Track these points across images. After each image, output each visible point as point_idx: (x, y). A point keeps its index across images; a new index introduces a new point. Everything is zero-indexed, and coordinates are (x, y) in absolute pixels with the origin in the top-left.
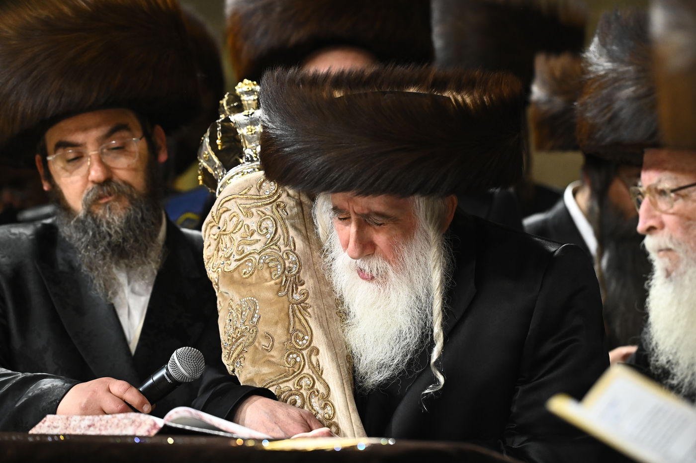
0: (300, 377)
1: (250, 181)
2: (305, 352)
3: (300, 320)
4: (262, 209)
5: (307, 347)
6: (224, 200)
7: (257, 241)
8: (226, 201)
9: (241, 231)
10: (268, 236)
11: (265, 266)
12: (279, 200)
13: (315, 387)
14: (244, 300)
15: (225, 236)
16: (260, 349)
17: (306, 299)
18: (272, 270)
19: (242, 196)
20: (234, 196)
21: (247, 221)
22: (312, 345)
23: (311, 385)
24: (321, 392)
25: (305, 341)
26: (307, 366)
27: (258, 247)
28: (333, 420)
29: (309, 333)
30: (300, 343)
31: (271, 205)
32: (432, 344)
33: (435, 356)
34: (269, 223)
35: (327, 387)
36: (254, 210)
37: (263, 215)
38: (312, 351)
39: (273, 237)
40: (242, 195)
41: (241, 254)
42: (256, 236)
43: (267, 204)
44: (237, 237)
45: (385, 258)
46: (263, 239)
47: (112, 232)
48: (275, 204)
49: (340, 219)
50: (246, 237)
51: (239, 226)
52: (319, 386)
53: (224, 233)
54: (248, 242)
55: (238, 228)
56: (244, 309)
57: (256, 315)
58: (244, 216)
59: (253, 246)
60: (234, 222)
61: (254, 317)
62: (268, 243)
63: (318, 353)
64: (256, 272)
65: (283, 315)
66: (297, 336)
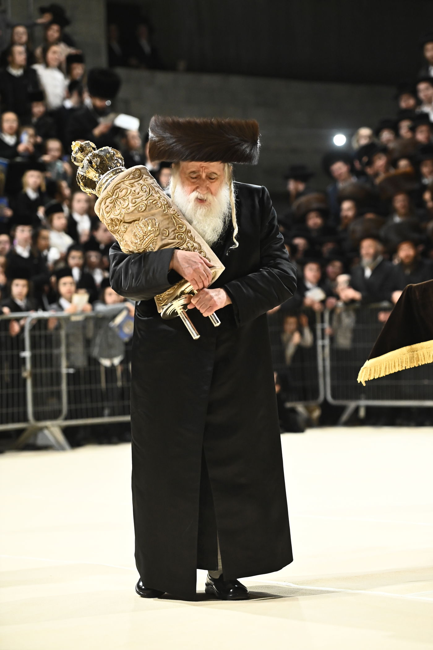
0: (186, 243)
2: (185, 233)
3: (178, 221)
4: (139, 182)
5: (185, 231)
6: (116, 184)
10: (147, 192)
11: (152, 204)
12: (144, 178)
14: (146, 219)
15: (118, 200)
17: (176, 213)
18: (156, 205)
20: (122, 181)
21: (133, 189)
23: (192, 245)
24: (197, 247)
25: (183, 229)
26: (187, 238)
27: (144, 198)
29: (184, 225)
31: (141, 180)
34: (144, 187)
35: (199, 244)
36: (135, 183)
37: (140, 185)
38: (188, 232)
39: (149, 193)
41: (135, 203)
42: (141, 194)
43: (139, 180)
44: (130, 197)
46: (145, 195)
52: (195, 245)
53: (118, 198)
54: (137, 197)
56: (149, 222)
57: (157, 223)
58: (131, 187)
59: (141, 198)
60: (124, 191)
61: (155, 224)
62: (148, 195)
63: (190, 232)
64: (147, 207)
65: (170, 220)
66: (179, 227)
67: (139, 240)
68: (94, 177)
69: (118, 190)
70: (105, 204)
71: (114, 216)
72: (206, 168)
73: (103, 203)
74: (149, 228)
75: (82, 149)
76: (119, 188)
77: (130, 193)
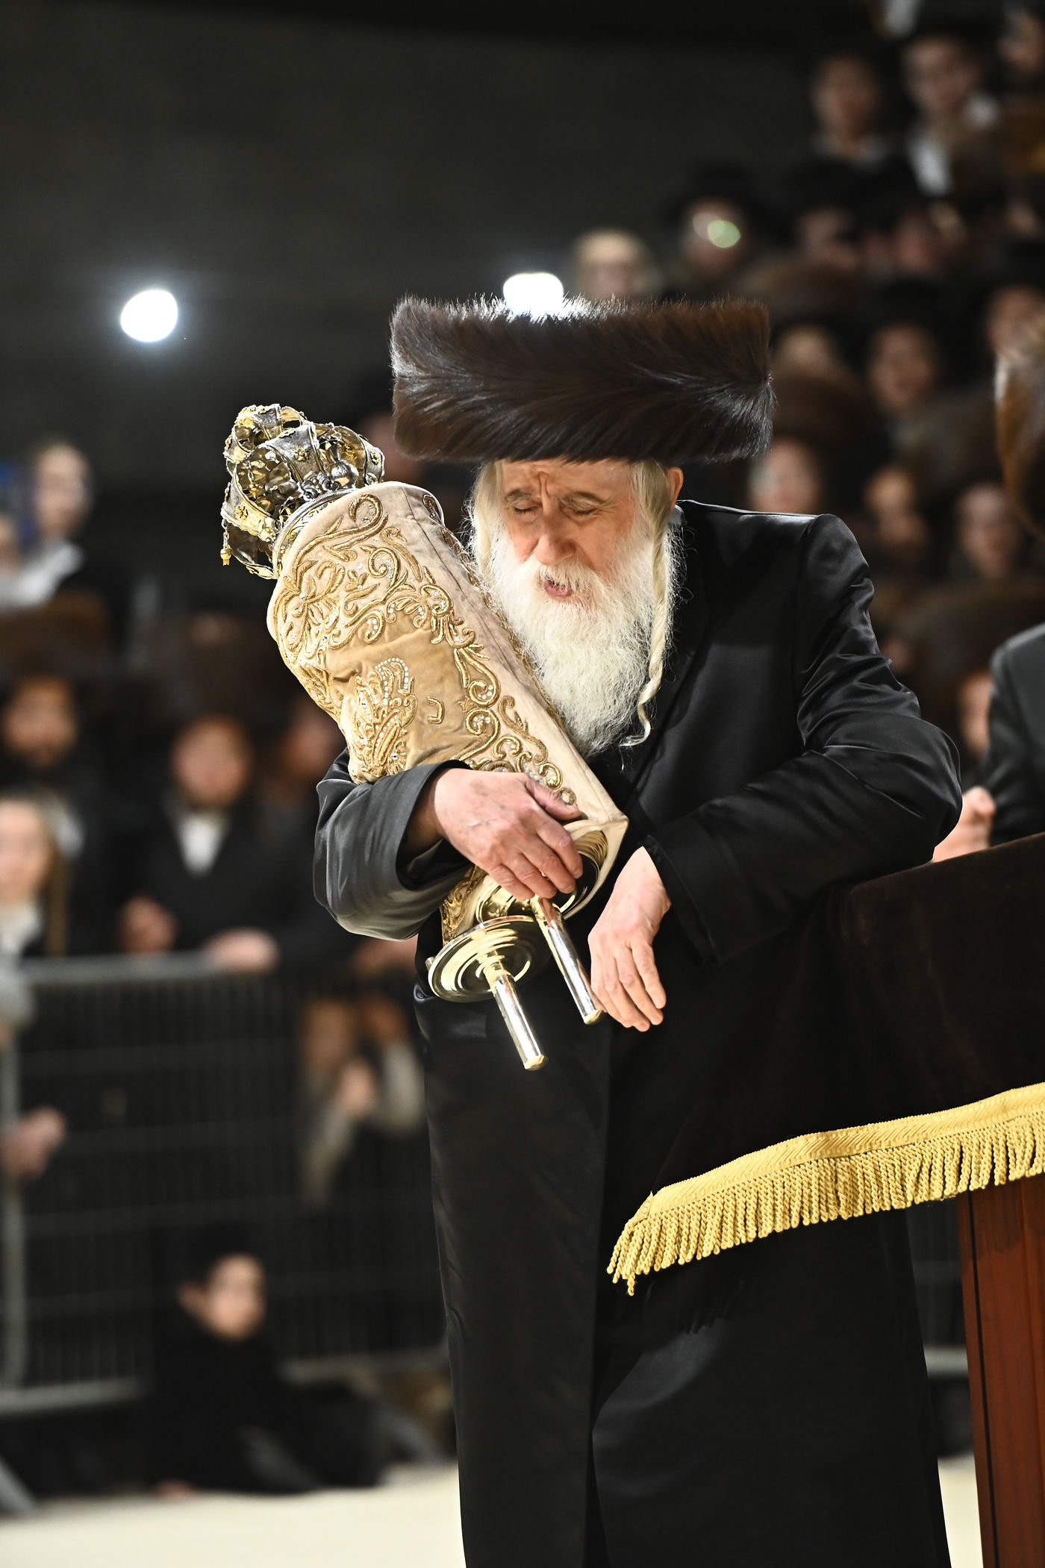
0: (498, 742)
1: (336, 510)
2: (494, 708)
3: (474, 667)
4: (368, 542)
5: (496, 700)
6: (302, 552)
7: (375, 587)
8: (307, 552)
9: (344, 583)
10: (389, 576)
11: (400, 615)
12: (386, 526)
13: (524, 749)
14: (379, 666)
15: (316, 604)
16: (426, 722)
17: (474, 639)
18: (412, 616)
19: (331, 536)
20: (318, 540)
21: (350, 566)
22: (502, 695)
23: (518, 748)
24: (534, 755)
25: (489, 694)
26: (503, 726)
27: (380, 594)
28: (562, 786)
29: (493, 680)
30: (484, 697)
31: (378, 535)
34: (384, 558)
35: (541, 744)
36: (355, 548)
37: (372, 550)
38: (505, 702)
39: (397, 575)
40: (331, 533)
41: (354, 613)
42: (371, 581)
43: (373, 535)
44: (341, 594)
45: (589, 565)
46: (384, 582)
48: (384, 531)
49: (519, 512)
50: (357, 588)
51: (340, 577)
52: (529, 747)
53: (313, 599)
54: (361, 593)
55: (338, 581)
56: (384, 678)
57: (406, 680)
58: (343, 560)
59: (372, 595)
60: (327, 575)
61: (403, 683)
62: (392, 584)
63: (513, 704)
64: (387, 628)
65: (448, 667)
66: (477, 689)
67: (366, 740)
68: (260, 529)
69: (311, 572)
70: (285, 621)
71: (305, 660)
72: (551, 479)
73: (281, 617)
76: (311, 563)
77: (342, 580)
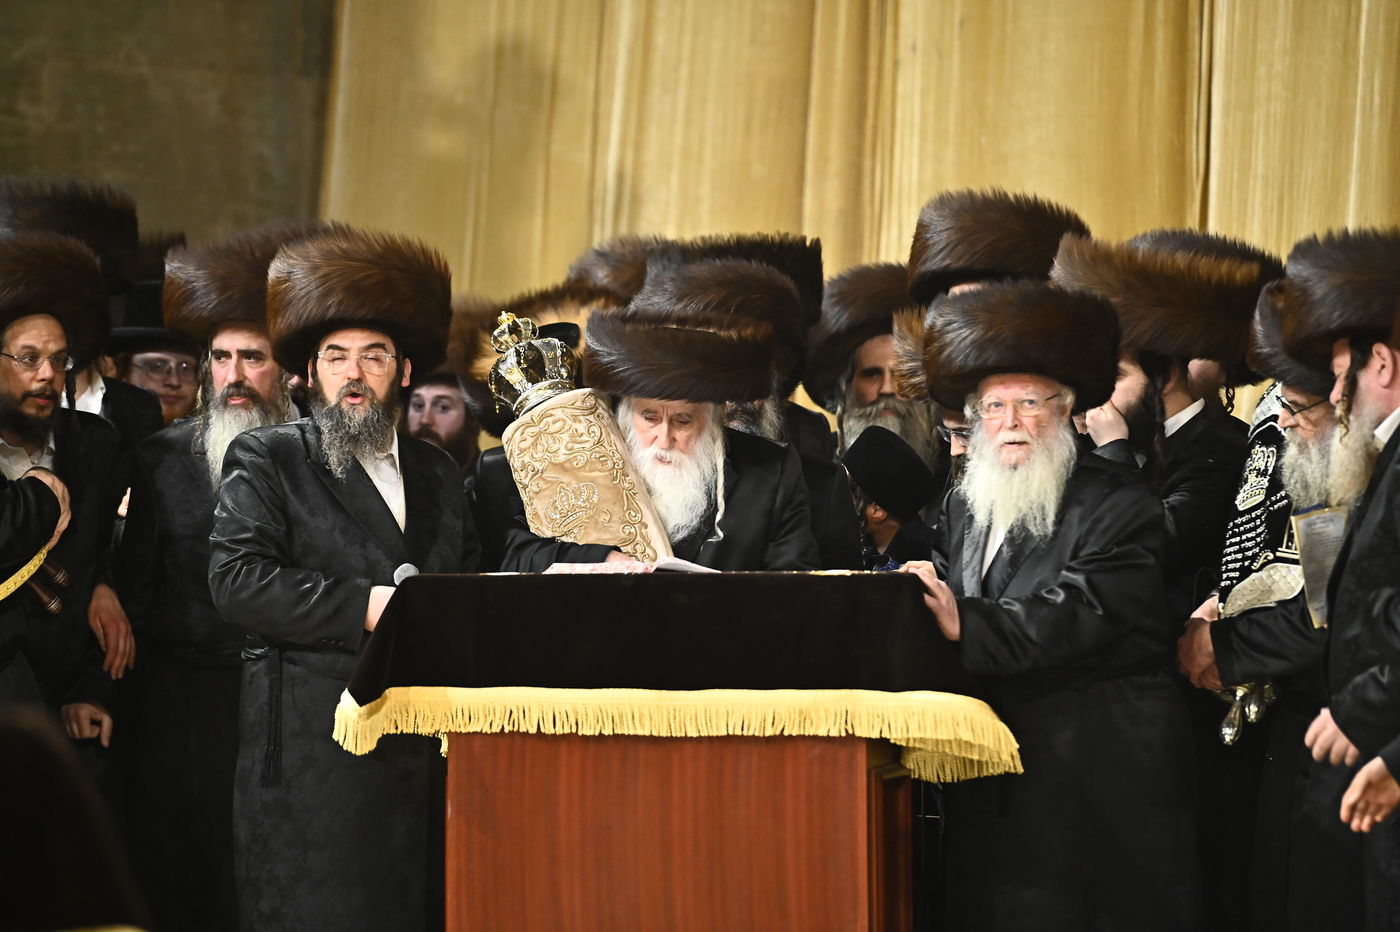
0: (635, 543)
2: (637, 526)
3: (632, 503)
4: (587, 417)
5: (638, 522)
6: (549, 408)
7: (586, 441)
10: (595, 438)
11: (596, 460)
13: (647, 551)
14: (580, 484)
15: (545, 435)
16: (600, 521)
17: (632, 488)
18: (603, 464)
19: (569, 407)
21: (576, 426)
22: (641, 521)
23: (644, 550)
25: (637, 518)
26: (638, 536)
27: (587, 445)
29: (640, 512)
30: (633, 519)
31: (593, 415)
32: (716, 510)
33: (719, 517)
34: (595, 429)
35: (655, 551)
36: (581, 418)
37: (589, 422)
38: (642, 525)
39: (599, 440)
41: (571, 450)
42: (584, 438)
43: (590, 414)
44: (565, 437)
45: (681, 451)
46: (591, 440)
47: (351, 425)
48: (596, 414)
49: (646, 419)
50: (576, 438)
53: (545, 432)
54: (578, 442)
55: (565, 430)
56: (583, 491)
57: (595, 496)
58: (572, 422)
59: (583, 445)
60: (559, 425)
62: (594, 444)
63: (646, 528)
64: (587, 466)
65: (619, 496)
66: (631, 514)
67: (558, 516)
69: (550, 419)
71: (529, 460)
73: (519, 432)
74: (579, 503)
75: (514, 329)
76: (551, 415)
77: (568, 431)
